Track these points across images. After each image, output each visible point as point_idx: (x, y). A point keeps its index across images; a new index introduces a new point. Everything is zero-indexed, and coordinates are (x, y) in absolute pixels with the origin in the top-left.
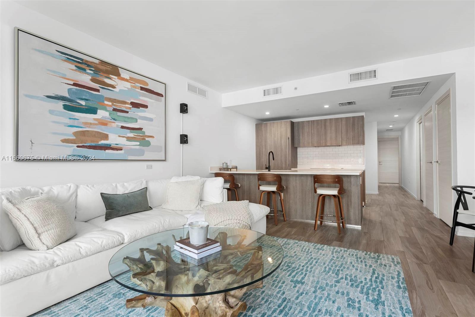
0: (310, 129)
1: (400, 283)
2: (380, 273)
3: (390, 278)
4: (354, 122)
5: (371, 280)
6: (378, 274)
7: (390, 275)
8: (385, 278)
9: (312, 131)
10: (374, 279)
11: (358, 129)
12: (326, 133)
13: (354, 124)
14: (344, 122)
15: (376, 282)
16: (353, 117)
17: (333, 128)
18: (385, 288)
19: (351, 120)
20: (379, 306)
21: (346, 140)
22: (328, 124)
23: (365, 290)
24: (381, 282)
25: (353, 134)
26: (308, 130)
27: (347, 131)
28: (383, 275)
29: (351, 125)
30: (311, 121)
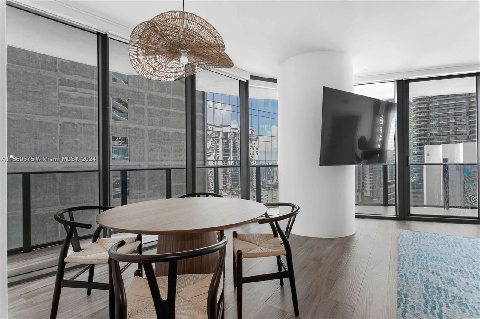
1: (404, 300)
2: (430, 315)
3: (416, 308)
5: (441, 305)
6: (434, 314)
7: (416, 312)
8: (423, 308)
10: (438, 307)
15: (434, 303)
18: (422, 295)
20: (425, 280)
23: (443, 293)
24: (427, 301)
28: (426, 312)
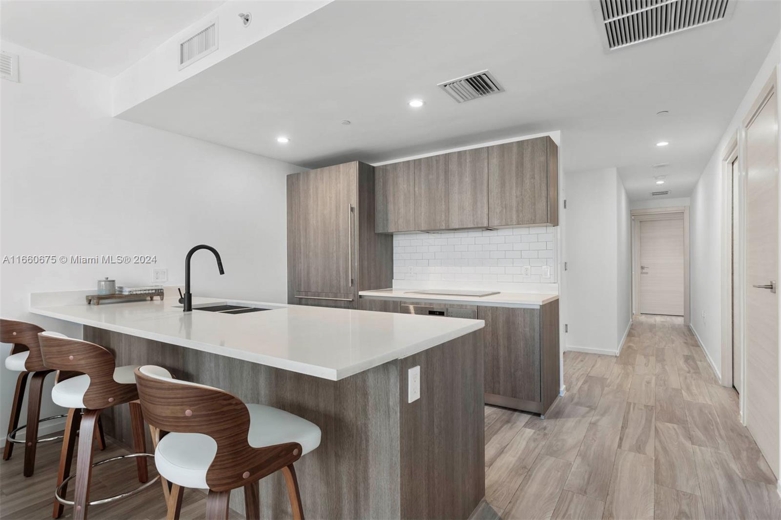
0: (412, 183)
4: (521, 155)
9: (416, 189)
11: (533, 177)
12: (447, 194)
13: (521, 164)
14: (495, 161)
16: (520, 144)
17: (467, 179)
19: (515, 150)
21: (501, 212)
22: (454, 167)
25: (519, 193)
26: (405, 186)
27: (503, 184)
29: (514, 168)
30: (415, 160)
